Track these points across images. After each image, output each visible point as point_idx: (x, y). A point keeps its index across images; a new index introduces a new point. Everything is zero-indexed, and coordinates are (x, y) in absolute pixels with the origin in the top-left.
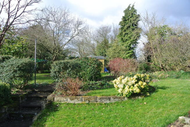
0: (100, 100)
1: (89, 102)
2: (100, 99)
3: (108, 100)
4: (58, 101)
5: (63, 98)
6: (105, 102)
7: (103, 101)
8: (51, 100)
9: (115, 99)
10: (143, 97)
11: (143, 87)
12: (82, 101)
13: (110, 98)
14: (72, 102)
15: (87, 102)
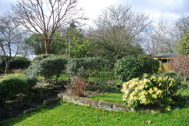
0: (100, 106)
1: (91, 105)
2: (101, 104)
3: (110, 107)
4: (65, 99)
5: (69, 97)
6: (107, 109)
7: (104, 107)
8: (60, 97)
9: (118, 107)
10: (158, 112)
11: (155, 96)
12: (84, 103)
13: (113, 105)
14: (76, 103)
15: (89, 105)
